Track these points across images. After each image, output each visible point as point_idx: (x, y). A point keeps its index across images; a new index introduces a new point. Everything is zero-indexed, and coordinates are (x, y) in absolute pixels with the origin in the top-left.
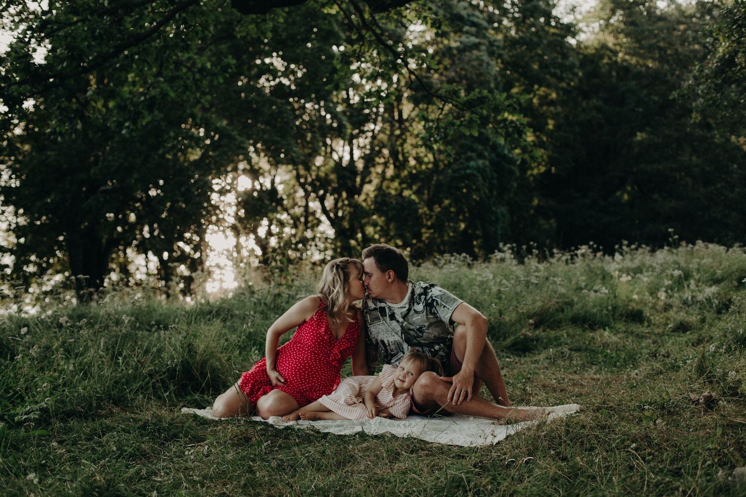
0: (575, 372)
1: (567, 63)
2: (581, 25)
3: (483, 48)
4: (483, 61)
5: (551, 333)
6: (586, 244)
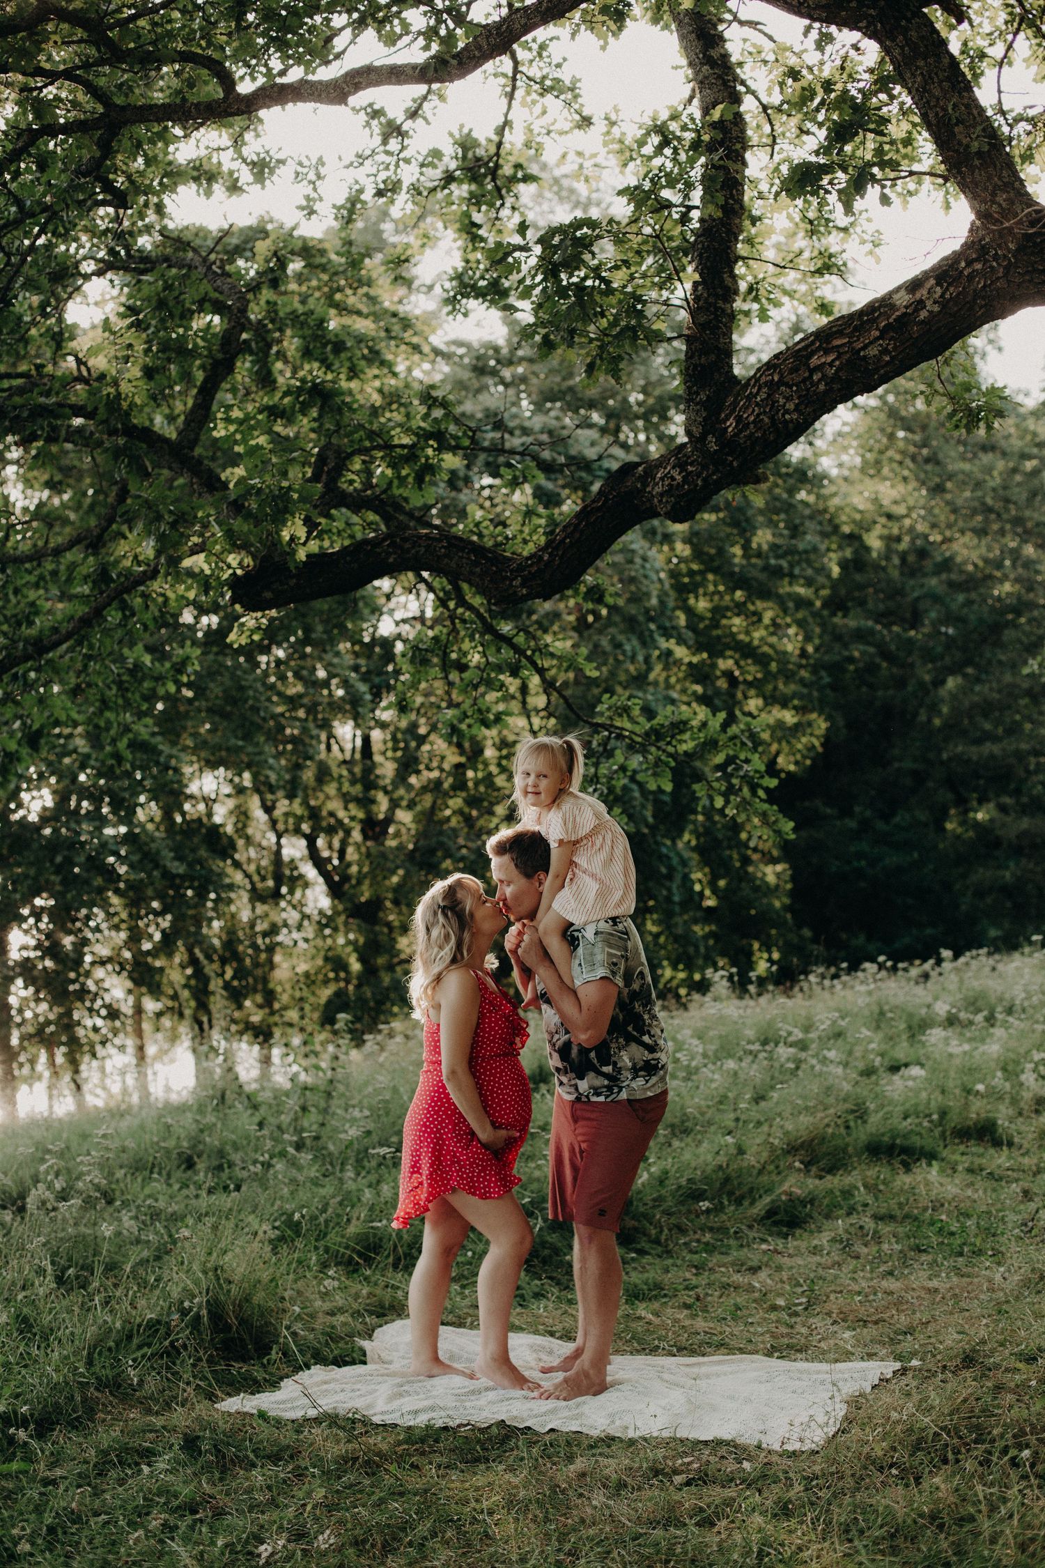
0: (891, 1273)
5: (834, 1182)
6: (873, 960)
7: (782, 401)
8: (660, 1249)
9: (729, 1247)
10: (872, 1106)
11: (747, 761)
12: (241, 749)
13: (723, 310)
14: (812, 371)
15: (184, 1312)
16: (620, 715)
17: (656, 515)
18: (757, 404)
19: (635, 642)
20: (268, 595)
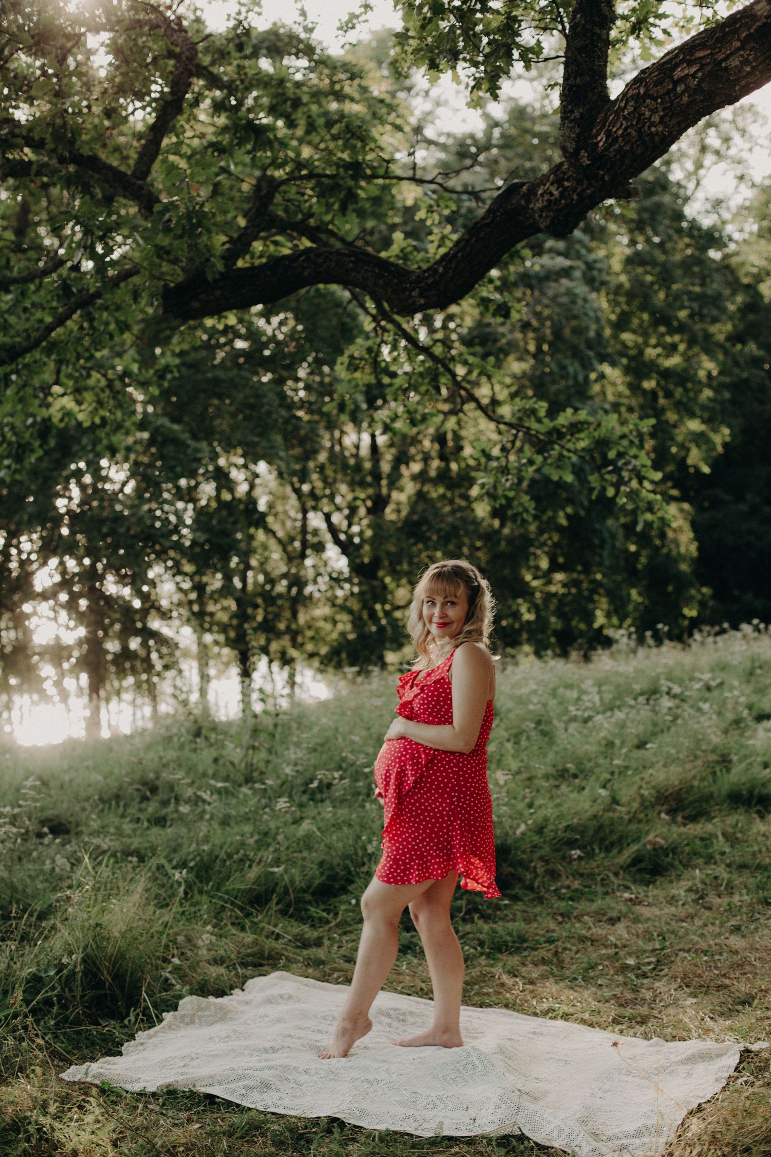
0: (738, 929)
1: (710, 292)
2: (729, 229)
3: (577, 274)
4: (576, 295)
5: (696, 829)
6: (749, 623)
7: (647, 114)
8: (532, 896)
9: (595, 893)
10: (735, 758)
11: (635, 457)
12: (258, 443)
13: (599, 36)
14: (676, 83)
15: (61, 967)
16: (529, 417)
17: (539, 230)
18: (625, 118)
19: (577, 365)
20: (196, 304)
